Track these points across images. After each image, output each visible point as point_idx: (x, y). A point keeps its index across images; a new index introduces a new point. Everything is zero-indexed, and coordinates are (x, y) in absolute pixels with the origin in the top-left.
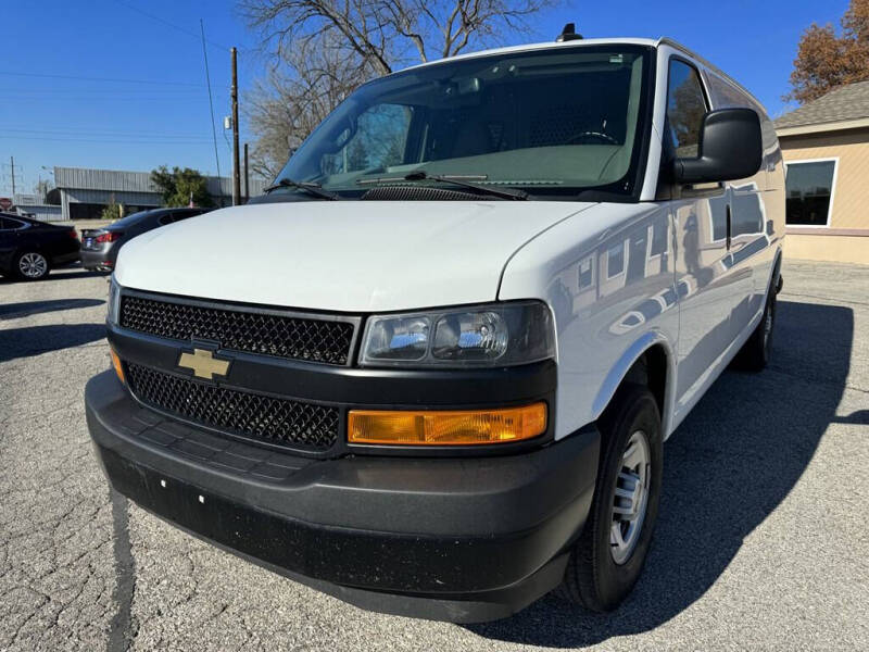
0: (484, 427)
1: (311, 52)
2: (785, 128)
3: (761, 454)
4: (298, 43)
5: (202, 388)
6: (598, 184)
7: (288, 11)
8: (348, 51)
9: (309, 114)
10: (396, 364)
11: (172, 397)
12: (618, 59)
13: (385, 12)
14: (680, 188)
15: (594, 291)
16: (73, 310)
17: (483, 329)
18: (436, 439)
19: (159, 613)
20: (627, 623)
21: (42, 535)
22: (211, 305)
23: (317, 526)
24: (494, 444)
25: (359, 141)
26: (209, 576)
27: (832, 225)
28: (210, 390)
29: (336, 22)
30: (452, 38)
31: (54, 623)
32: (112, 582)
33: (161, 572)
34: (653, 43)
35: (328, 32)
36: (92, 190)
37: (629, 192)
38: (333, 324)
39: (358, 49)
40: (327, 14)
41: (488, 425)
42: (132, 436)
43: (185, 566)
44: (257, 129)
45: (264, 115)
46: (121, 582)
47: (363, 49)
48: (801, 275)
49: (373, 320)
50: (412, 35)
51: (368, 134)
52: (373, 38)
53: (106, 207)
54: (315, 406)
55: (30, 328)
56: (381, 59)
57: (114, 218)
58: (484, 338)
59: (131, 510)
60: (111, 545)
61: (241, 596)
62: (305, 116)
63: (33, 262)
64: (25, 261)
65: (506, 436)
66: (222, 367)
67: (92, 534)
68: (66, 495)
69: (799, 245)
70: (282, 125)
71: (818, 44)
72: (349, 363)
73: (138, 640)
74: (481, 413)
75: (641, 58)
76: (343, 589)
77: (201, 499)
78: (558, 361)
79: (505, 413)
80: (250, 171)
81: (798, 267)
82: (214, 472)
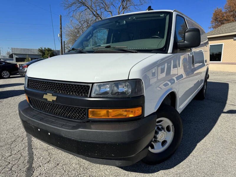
0: (125, 113)
1: (82, 16)
2: (209, 35)
3: (204, 121)
4: (78, 13)
5: (49, 104)
6: (157, 49)
7: (75, 5)
8: (92, 16)
9: (81, 33)
10: (101, 97)
11: (41, 106)
12: (162, 15)
13: (102, 5)
14: (179, 50)
15: (156, 78)
16: (17, 86)
17: (125, 87)
18: (112, 117)
19: (40, 166)
20: (167, 166)
21: (8, 146)
22: (52, 81)
23: (80, 140)
24: (128, 118)
25: (95, 40)
26: (54, 156)
27: (222, 61)
28: (52, 104)
29: (88, 8)
30: (120, 12)
31: (11, 169)
32: (27, 158)
33: (41, 155)
34: (172, 11)
35: (86, 10)
36: (22, 54)
37: (165, 51)
38: (84, 86)
39: (94, 15)
40: (86, 6)
41: (126, 113)
42: (31, 117)
43: (47, 154)
44: (67, 37)
45: (69, 33)
46: (29, 158)
47: (96, 15)
48: (214, 75)
49: (95, 85)
50: (109, 11)
51: (97, 38)
52: (99, 12)
53: (26, 58)
54: (80, 108)
55: (5, 91)
56: (100, 18)
57: (28, 61)
58: (125, 89)
59: (32, 139)
60: (27, 148)
61: (62, 161)
62: (80, 33)
63: (5, 73)
64: (3, 73)
65: (131, 116)
66: (55, 98)
67: (22, 146)
68: (14, 135)
69: (213, 67)
70: (74, 36)
71: (218, 13)
72: (89, 96)
73: (34, 173)
74: (124, 110)
75: (169, 15)
76: (87, 158)
77: (49, 134)
78: (145, 95)
79: (131, 110)
80: (65, 49)
81: (213, 73)
82: (53, 127)
